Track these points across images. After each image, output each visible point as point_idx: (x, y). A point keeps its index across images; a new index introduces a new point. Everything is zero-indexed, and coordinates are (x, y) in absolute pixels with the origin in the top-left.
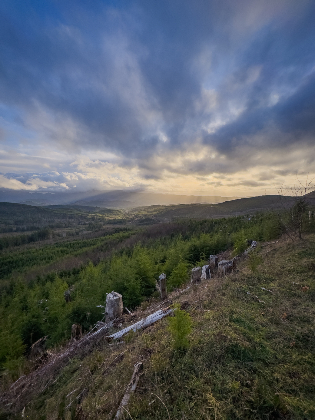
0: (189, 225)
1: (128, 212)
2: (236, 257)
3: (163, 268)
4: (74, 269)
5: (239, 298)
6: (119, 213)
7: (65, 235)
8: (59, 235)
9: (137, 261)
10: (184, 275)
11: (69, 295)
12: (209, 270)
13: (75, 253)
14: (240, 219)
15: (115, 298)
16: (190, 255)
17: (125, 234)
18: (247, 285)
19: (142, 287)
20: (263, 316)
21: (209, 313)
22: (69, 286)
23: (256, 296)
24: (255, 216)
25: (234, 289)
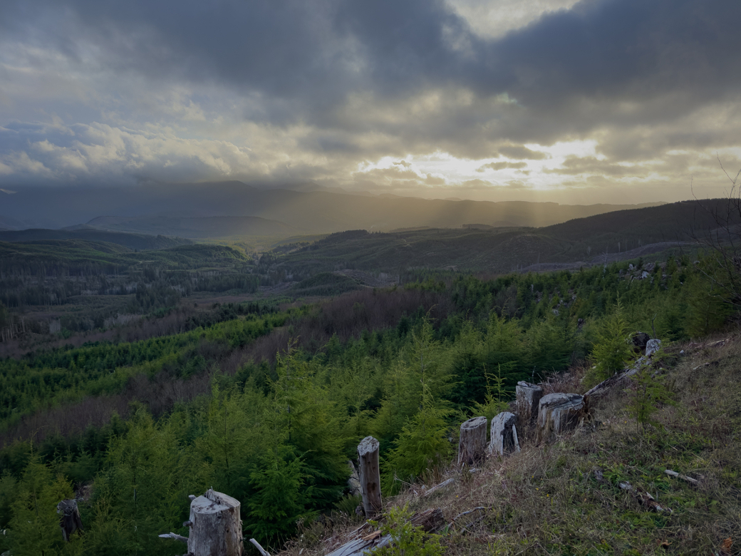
0: (457, 295)
1: (263, 253)
2: (597, 389)
3: (373, 425)
4: (92, 435)
5: (594, 500)
6: (233, 257)
7: (59, 327)
8: (36, 330)
9: (291, 403)
10: (438, 445)
11: (75, 514)
12: (514, 428)
13: (93, 384)
14: (617, 275)
15: (218, 508)
16: (454, 384)
17: (252, 323)
18: (624, 462)
19: (308, 483)
20: (664, 550)
21: (503, 542)
22: (75, 489)
23: (649, 495)
24: (662, 264)
25: (582, 475)
